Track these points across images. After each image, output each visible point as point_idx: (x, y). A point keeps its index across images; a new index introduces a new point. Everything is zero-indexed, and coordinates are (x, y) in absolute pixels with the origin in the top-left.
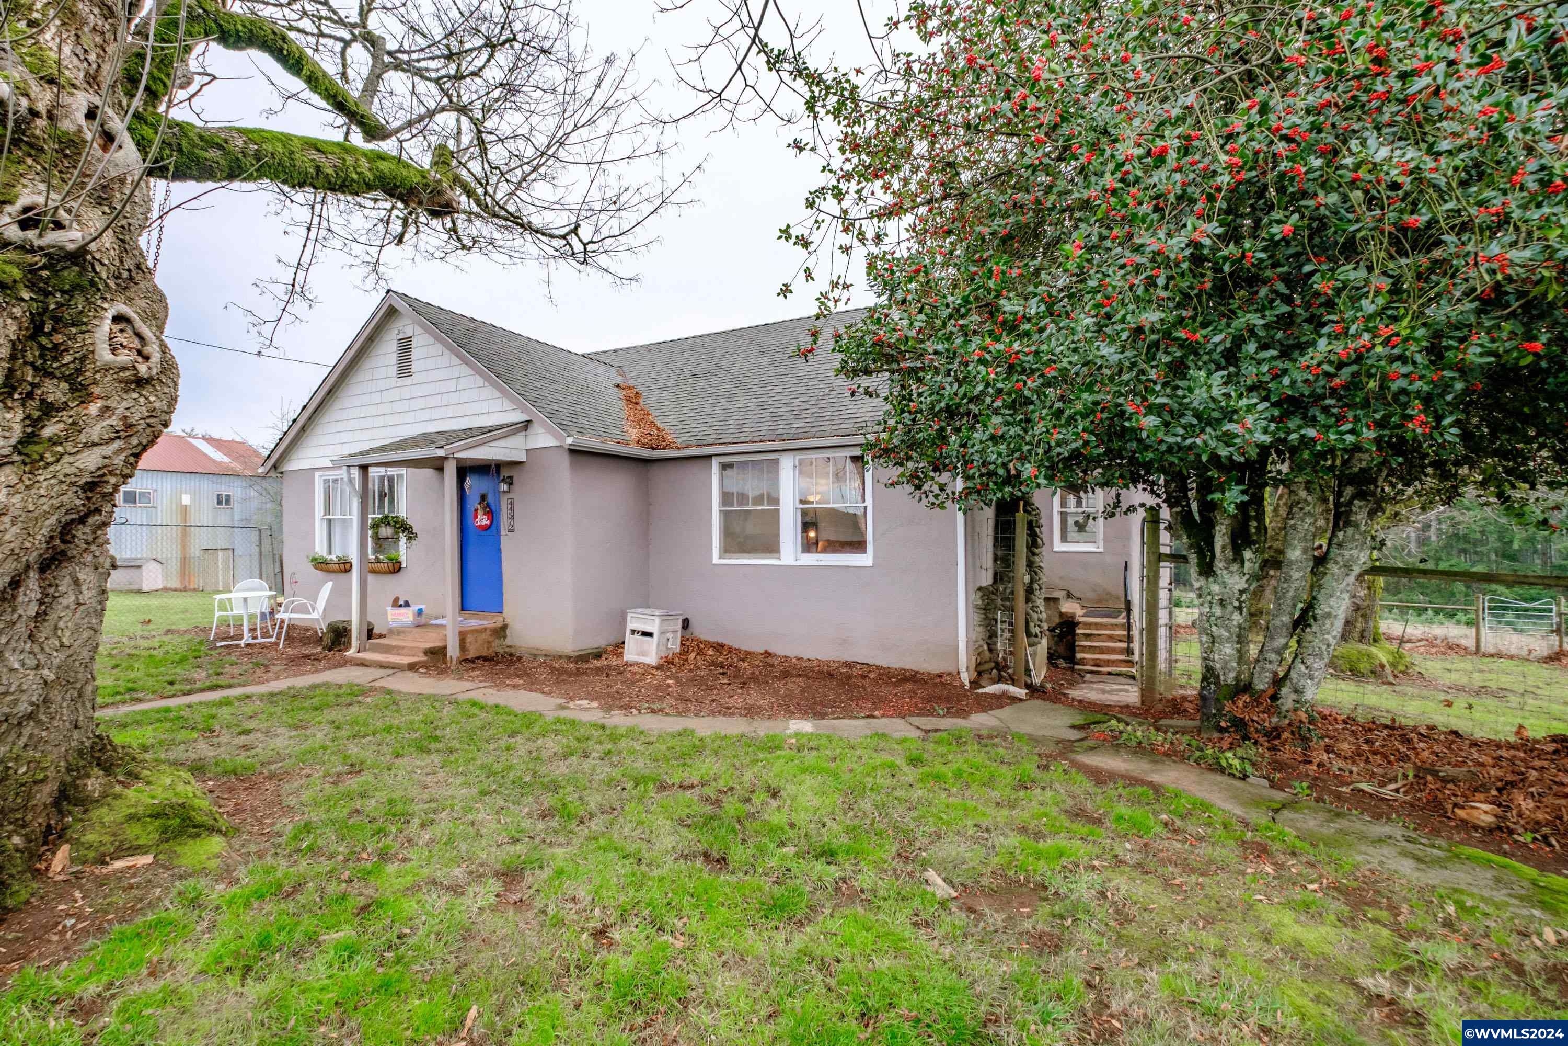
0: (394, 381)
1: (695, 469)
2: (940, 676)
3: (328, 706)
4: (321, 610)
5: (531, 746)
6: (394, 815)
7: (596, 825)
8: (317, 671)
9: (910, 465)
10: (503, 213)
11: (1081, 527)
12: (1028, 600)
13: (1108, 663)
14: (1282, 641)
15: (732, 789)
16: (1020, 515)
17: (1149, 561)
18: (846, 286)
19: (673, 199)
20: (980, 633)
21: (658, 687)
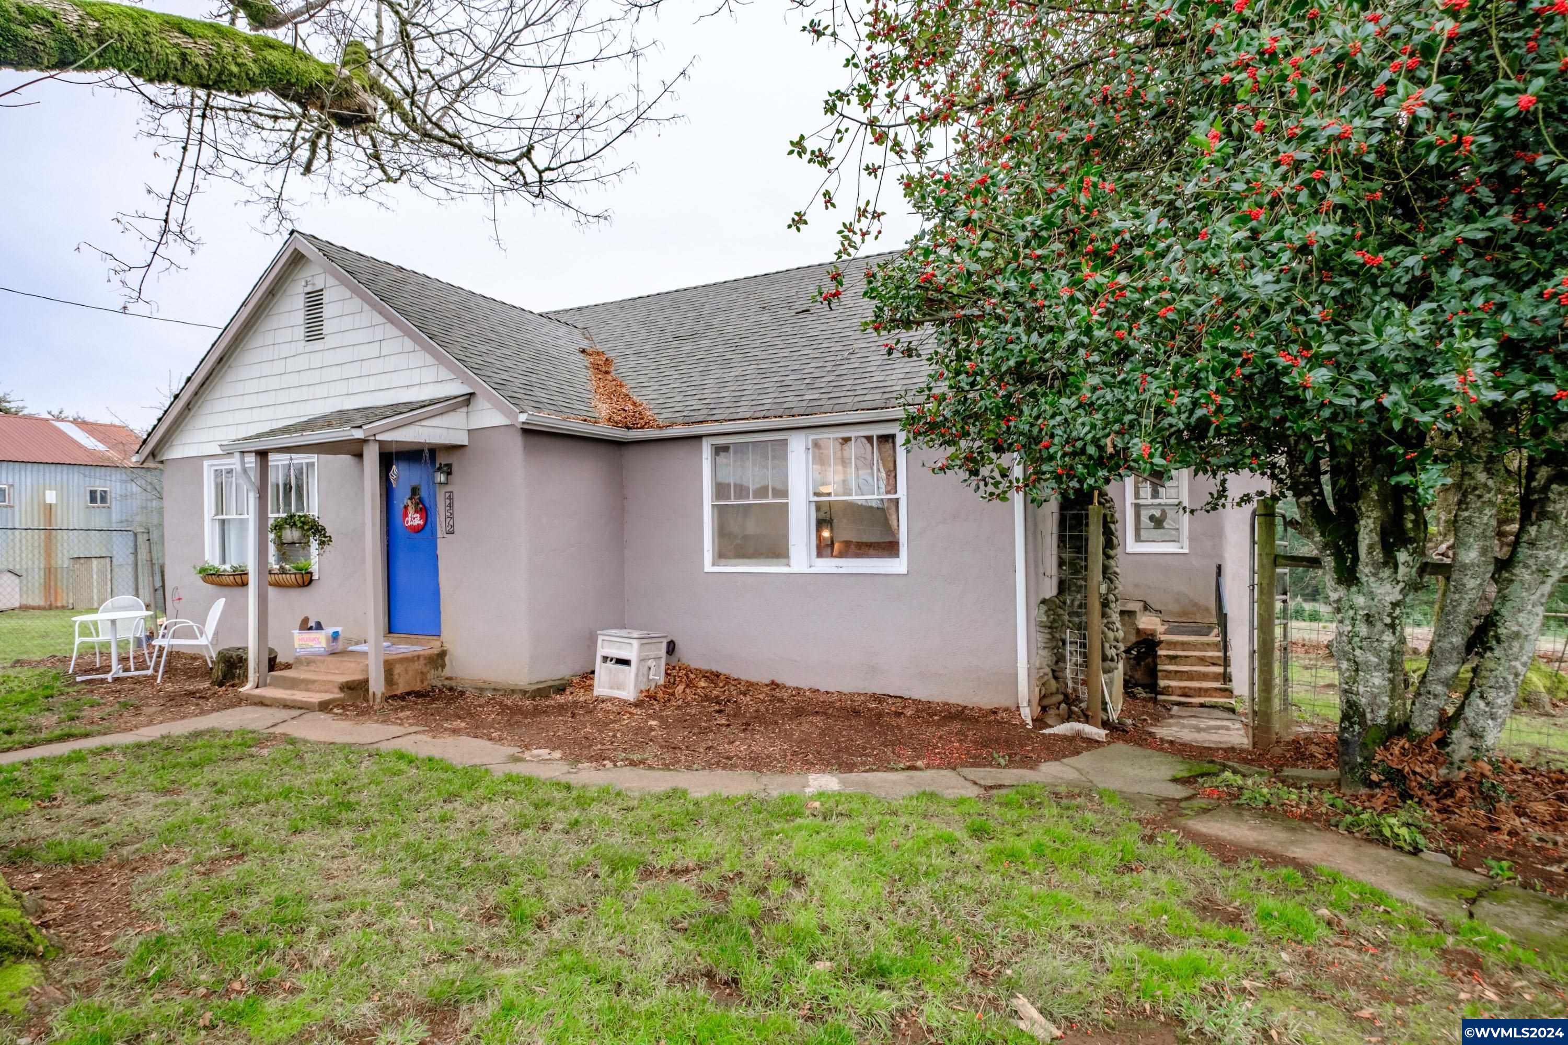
0: (301, 346)
1: (680, 453)
2: (994, 712)
3: (211, 761)
4: (210, 637)
5: (473, 814)
6: (283, 922)
7: (559, 932)
8: (202, 713)
9: (963, 443)
10: (437, 132)
11: (1158, 522)
12: (1104, 615)
13: (1200, 692)
14: (1452, 669)
15: (740, 874)
16: (1094, 507)
17: (1262, 566)
18: (877, 215)
19: (650, 114)
20: (1044, 658)
21: (637, 731)
